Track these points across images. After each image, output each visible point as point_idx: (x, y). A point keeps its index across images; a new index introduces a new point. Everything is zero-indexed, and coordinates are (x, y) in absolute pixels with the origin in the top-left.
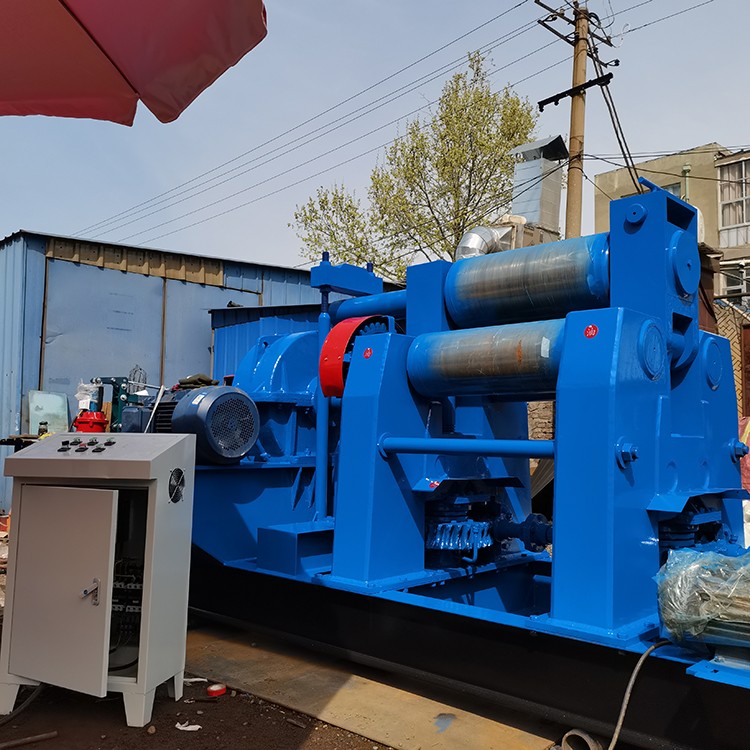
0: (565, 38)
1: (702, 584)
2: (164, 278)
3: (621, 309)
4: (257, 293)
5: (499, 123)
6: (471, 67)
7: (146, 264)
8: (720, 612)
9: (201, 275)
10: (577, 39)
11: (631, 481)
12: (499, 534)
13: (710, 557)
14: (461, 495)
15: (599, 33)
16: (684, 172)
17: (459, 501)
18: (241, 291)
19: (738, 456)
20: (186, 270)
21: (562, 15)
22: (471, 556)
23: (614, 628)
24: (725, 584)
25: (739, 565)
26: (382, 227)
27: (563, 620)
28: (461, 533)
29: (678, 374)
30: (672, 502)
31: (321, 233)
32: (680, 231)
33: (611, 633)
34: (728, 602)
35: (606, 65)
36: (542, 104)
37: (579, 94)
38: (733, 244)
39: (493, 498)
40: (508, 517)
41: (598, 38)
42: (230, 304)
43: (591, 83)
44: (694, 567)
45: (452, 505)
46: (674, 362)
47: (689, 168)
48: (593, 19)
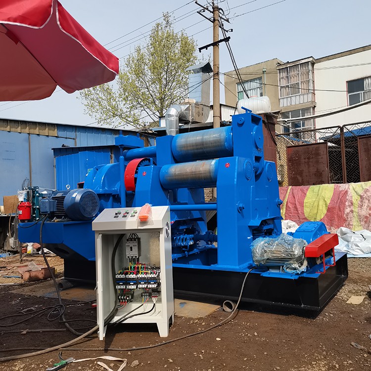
0: (209, 19)
1: (265, 248)
2: (29, 134)
3: (237, 157)
4: (74, 139)
5: (179, 48)
6: (165, 20)
7: (20, 127)
8: (270, 256)
9: (46, 131)
10: (214, 20)
11: (243, 216)
12: (196, 240)
13: (267, 239)
14: (182, 226)
15: (223, 17)
16: (263, 72)
17: (181, 228)
18: (66, 138)
19: (280, 205)
20: (39, 129)
21: (207, 9)
22: (187, 248)
23: (239, 265)
24: (272, 247)
25: (276, 240)
26: (124, 99)
27: (222, 265)
28: (183, 240)
29: (257, 177)
30: (256, 222)
31: (94, 102)
32: (256, 127)
33: (237, 267)
34: (272, 252)
35: (227, 31)
36: (200, 49)
37: (216, 45)
38: (285, 105)
39: (193, 226)
40: (199, 232)
41: (224, 19)
42: (63, 146)
43: (221, 41)
44: (262, 243)
45: (178, 229)
46: (256, 172)
47: (265, 70)
48: (221, 11)
